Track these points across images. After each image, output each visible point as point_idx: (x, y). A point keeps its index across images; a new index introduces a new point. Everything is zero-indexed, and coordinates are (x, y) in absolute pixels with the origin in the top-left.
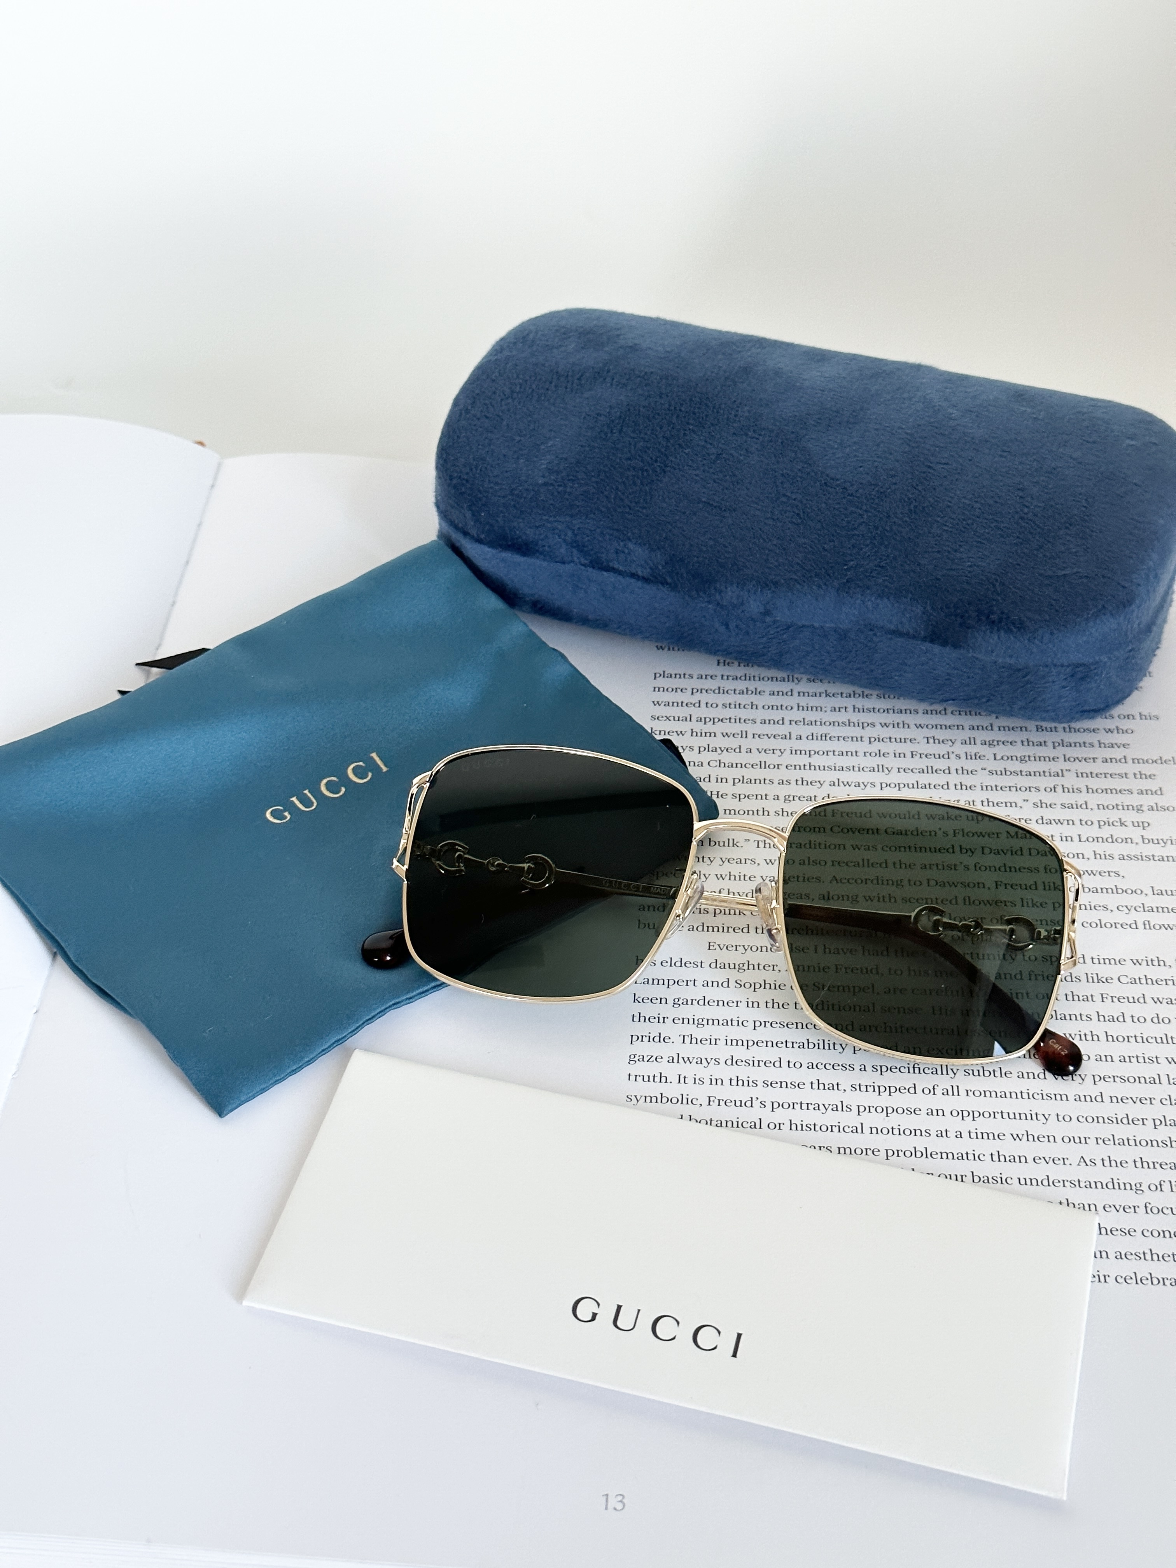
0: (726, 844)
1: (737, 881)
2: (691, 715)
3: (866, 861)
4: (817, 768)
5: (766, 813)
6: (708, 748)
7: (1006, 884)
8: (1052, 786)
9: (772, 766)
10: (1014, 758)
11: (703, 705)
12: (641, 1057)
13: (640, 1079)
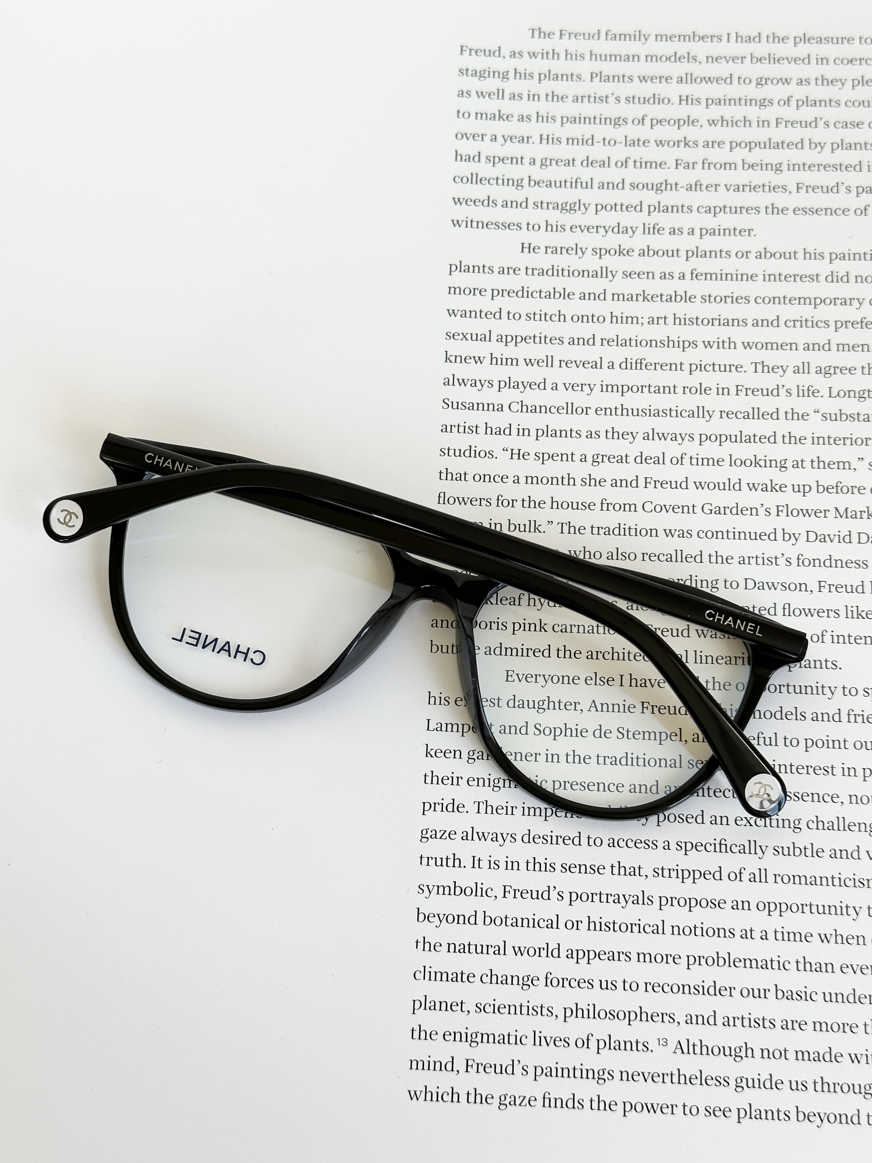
0: (527, 529)
2: (490, 331)
3: (679, 553)
4: (630, 412)
5: (572, 481)
6: (510, 384)
7: (830, 585)
9: (579, 411)
10: (852, 393)
11: (504, 315)
12: (434, 832)
13: (432, 862)
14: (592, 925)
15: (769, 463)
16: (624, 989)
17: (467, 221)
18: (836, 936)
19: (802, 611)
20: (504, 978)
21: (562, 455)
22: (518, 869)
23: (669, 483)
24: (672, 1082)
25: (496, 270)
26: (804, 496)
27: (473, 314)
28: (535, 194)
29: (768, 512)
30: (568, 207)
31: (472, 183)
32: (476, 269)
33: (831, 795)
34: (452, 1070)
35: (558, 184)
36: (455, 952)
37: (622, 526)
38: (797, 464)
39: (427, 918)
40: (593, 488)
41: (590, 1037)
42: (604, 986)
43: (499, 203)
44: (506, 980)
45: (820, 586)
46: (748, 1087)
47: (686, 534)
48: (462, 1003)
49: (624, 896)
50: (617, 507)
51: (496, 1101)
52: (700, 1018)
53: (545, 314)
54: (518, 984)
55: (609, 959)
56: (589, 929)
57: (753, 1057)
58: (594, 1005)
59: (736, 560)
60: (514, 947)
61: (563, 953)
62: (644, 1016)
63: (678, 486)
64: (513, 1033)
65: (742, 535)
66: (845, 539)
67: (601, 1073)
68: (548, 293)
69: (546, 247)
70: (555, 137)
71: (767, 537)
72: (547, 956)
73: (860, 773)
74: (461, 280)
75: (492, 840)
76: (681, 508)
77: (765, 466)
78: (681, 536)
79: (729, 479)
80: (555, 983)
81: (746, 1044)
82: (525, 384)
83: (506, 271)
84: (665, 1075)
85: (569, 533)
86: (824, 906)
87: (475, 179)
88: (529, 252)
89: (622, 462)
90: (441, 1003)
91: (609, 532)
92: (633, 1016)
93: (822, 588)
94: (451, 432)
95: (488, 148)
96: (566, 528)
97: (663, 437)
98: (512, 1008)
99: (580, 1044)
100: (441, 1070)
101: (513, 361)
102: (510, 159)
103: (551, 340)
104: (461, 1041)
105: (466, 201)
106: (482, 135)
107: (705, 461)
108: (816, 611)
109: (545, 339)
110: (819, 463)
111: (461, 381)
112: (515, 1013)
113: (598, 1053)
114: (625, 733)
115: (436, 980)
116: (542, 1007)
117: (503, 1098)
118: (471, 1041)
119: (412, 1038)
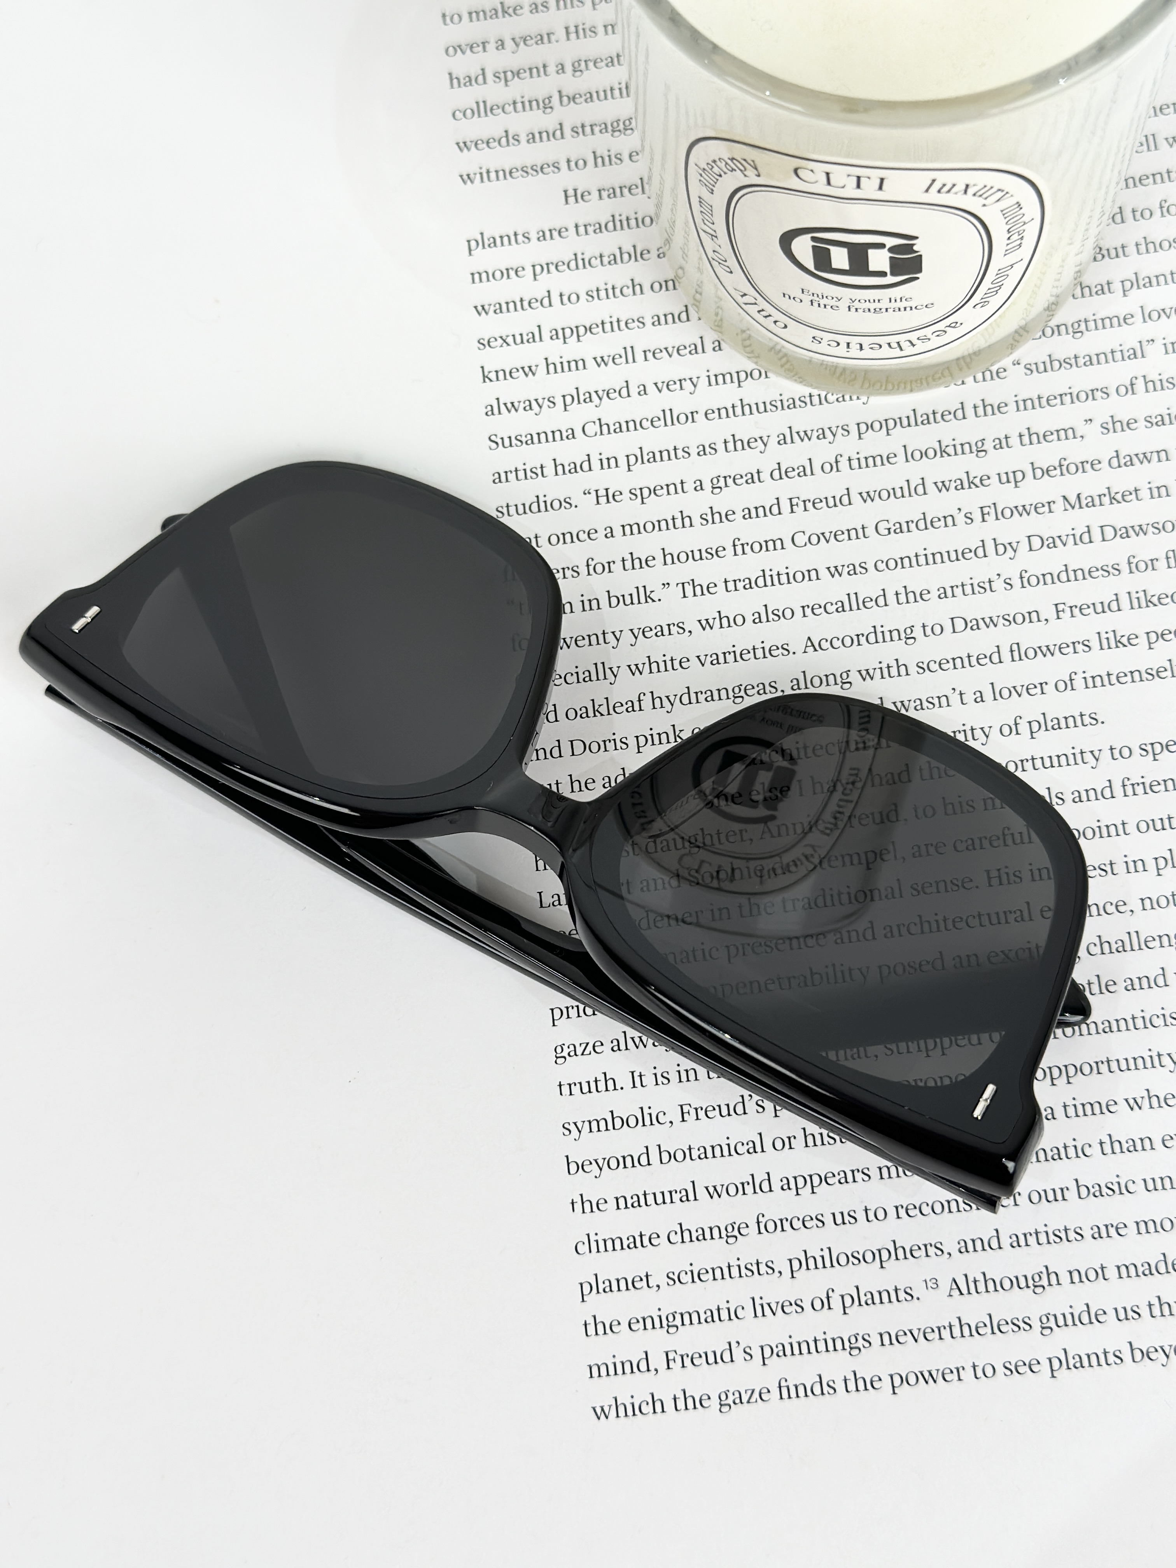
0: (635, 600)
1: (663, 674)
2: (539, 326)
3: (853, 597)
4: (754, 408)
5: (687, 521)
6: (577, 398)
7: (1071, 607)
8: (1128, 384)
9: (683, 418)
10: (1063, 328)
11: (555, 299)
12: (572, 1048)
13: (576, 1090)
14: (810, 1139)
15: (961, 449)
16: (868, 1220)
17: (481, 174)
18: (1150, 1098)
19: (1038, 650)
20: (700, 1232)
21: (667, 486)
22: (696, 1079)
23: (824, 500)
24: (952, 1337)
25: (533, 236)
26: (1016, 486)
27: (511, 306)
28: (572, 115)
29: (969, 518)
30: (621, 127)
31: (479, 116)
32: (506, 239)
33: (1114, 904)
34: (648, 1370)
35: (602, 94)
36: (626, 1207)
37: (768, 573)
38: (1000, 443)
39: (581, 1167)
40: (718, 525)
41: (831, 1294)
42: (839, 1220)
43: (523, 138)
44: (704, 1234)
45: (1058, 612)
46: (1058, 1326)
47: (858, 569)
48: (647, 1276)
50: (756, 547)
51: (715, 1401)
52: (978, 1244)
53: (613, 288)
54: (721, 1237)
55: (840, 1183)
56: (807, 1146)
57: (1059, 1284)
58: (829, 1249)
59: (935, 593)
60: (707, 1188)
61: (777, 1185)
62: (900, 1252)
63: (837, 502)
64: (724, 1306)
65: (938, 557)
66: (1084, 538)
67: (853, 1340)
68: (612, 257)
69: (599, 191)
70: (587, 26)
71: (972, 554)
72: (755, 1192)
73: (1151, 865)
74: (487, 259)
75: (654, 1044)
76: (846, 533)
77: (956, 454)
78: (852, 572)
79: (908, 481)
80: (771, 1226)
81: (1047, 1267)
82: (600, 393)
83: (548, 234)
84: (942, 1329)
85: (695, 595)
86: (1126, 1060)
87: (483, 109)
88: (577, 201)
89: (753, 482)
90: (618, 1281)
91: (750, 585)
92: (885, 1255)
93: (1061, 614)
94: (507, 480)
95: (494, 60)
96: (689, 589)
97: (806, 436)
98: (718, 1273)
99: (818, 1304)
100: (632, 1372)
101: (579, 364)
102: (528, 71)
103: (626, 323)
104: (654, 1327)
105: (476, 144)
106: (483, 43)
107: (870, 460)
108: (1057, 647)
109: (618, 324)
110: (1030, 437)
111: (509, 406)
112: (723, 1278)
113: (845, 1313)
114: (816, 866)
115: (606, 1250)
116: (758, 1264)
117: (723, 1397)
118: (668, 1326)
119: (587, 1335)
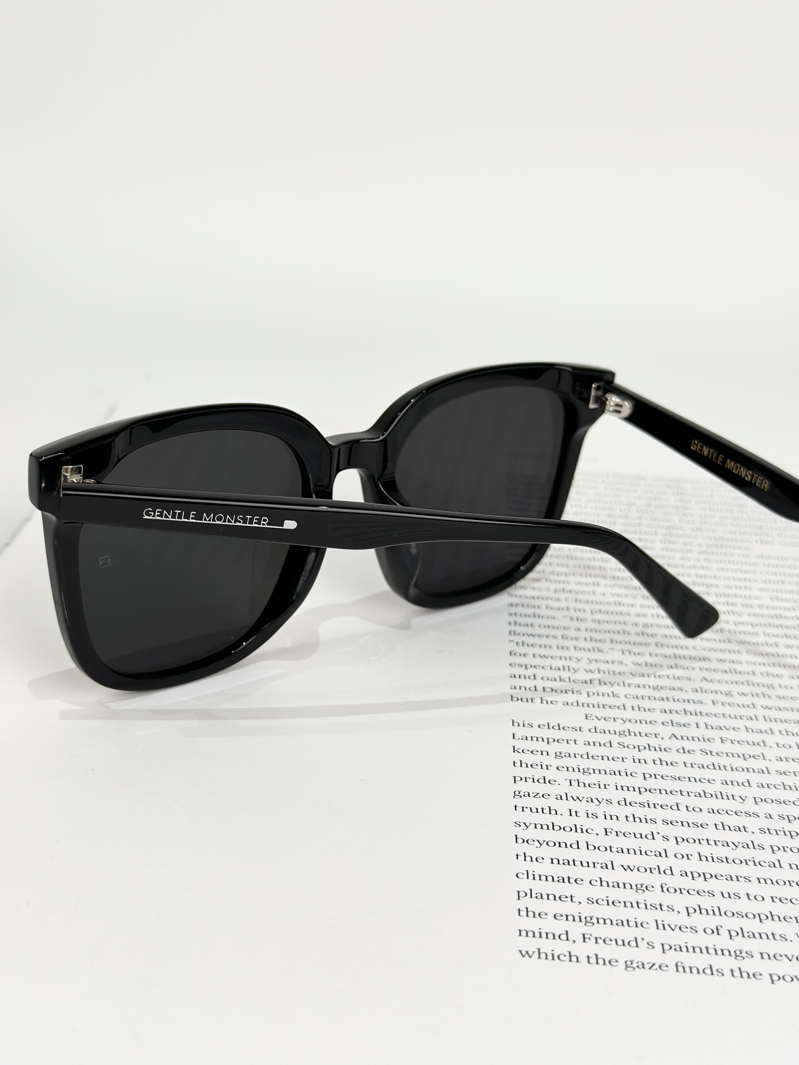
5: (627, 633)
12: (527, 793)
13: (527, 810)
14: (704, 859)
16: (749, 899)
20: (616, 884)
21: (615, 621)
22: (618, 820)
23: (714, 640)
34: (567, 940)
36: (559, 864)
37: (677, 656)
39: (526, 841)
40: (646, 638)
41: (719, 928)
42: (726, 895)
44: (618, 885)
47: (736, 662)
48: (571, 896)
49: (733, 843)
50: (670, 647)
51: (622, 964)
53: (589, 567)
54: (631, 888)
55: (727, 879)
56: (701, 860)
58: (719, 908)
59: (786, 677)
60: (622, 866)
62: (776, 918)
63: (722, 641)
64: (632, 920)
65: (787, 667)
67: (738, 952)
68: (588, 559)
72: (660, 873)
75: (587, 801)
76: (727, 650)
78: (732, 663)
79: (766, 642)
80: (672, 890)
82: (577, 592)
85: (630, 655)
90: (548, 895)
91: (666, 657)
92: (763, 917)
94: (516, 606)
96: (626, 653)
99: (709, 931)
100: (554, 939)
101: (565, 582)
103: (595, 577)
104: (574, 921)
107: (743, 633)
109: (590, 575)
112: (632, 907)
113: (731, 939)
114: (709, 753)
115: (540, 880)
116: (661, 905)
117: (629, 963)
118: (586, 922)
119: (519, 915)
